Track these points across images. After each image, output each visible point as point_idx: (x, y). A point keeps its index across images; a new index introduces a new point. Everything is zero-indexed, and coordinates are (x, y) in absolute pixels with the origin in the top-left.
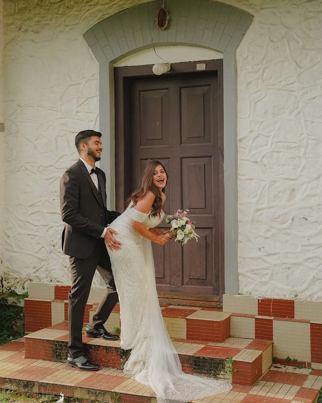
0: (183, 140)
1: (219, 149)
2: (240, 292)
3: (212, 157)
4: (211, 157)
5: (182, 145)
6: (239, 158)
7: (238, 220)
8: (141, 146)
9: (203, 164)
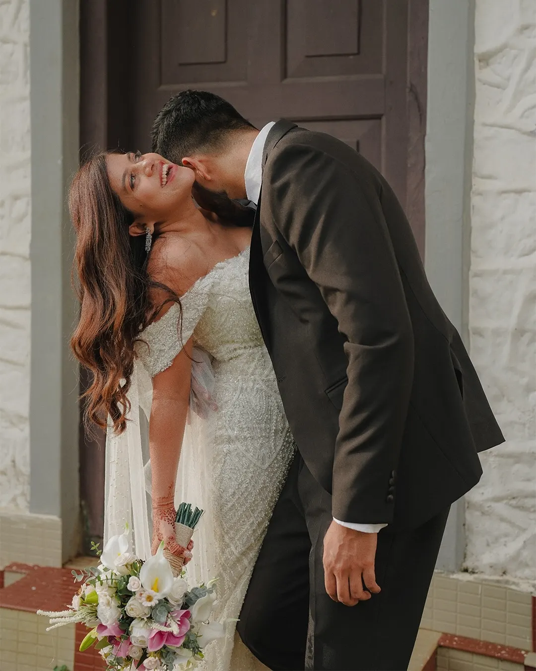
0: (292, 65)
1: (408, 90)
2: (469, 564)
3: (384, 119)
4: (378, 117)
5: (288, 81)
6: (479, 117)
7: (470, 328)
8: (161, 84)
9: (355, 140)
